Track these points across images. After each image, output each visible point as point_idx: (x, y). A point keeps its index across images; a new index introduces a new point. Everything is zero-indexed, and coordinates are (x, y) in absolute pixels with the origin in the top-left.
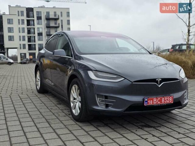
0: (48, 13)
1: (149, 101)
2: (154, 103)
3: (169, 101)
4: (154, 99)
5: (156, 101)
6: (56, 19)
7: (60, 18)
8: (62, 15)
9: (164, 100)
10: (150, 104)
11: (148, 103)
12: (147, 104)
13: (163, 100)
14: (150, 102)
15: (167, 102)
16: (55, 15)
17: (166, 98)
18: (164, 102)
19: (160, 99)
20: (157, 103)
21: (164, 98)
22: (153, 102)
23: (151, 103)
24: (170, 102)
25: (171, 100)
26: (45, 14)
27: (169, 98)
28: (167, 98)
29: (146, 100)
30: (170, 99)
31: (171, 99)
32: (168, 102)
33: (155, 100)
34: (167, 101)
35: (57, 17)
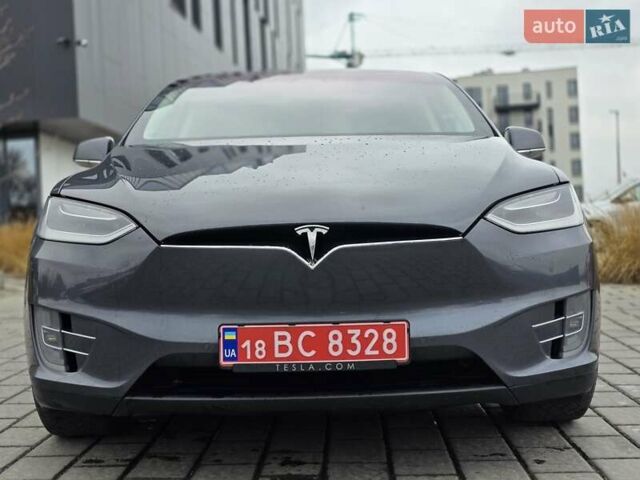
0: (503, 91)
1: (247, 343)
2: (277, 355)
3: (378, 346)
4: (277, 334)
5: (287, 342)
6: (530, 109)
7: (545, 104)
8: (549, 94)
9: (339, 342)
10: (253, 357)
11: (241, 353)
12: (232, 359)
13: (332, 342)
14: (253, 349)
15: (362, 354)
16: (527, 95)
17: (357, 332)
18: (345, 355)
19: (312, 334)
20: (296, 354)
21: (344, 330)
22: (270, 348)
23: (255, 353)
24: (382, 354)
25: (390, 346)
26: (494, 93)
27: (380, 330)
28: (363, 329)
29: (231, 336)
30: (387, 341)
31: (393, 340)
32: (368, 352)
33: (282, 339)
34: (364, 347)
35: (533, 100)
